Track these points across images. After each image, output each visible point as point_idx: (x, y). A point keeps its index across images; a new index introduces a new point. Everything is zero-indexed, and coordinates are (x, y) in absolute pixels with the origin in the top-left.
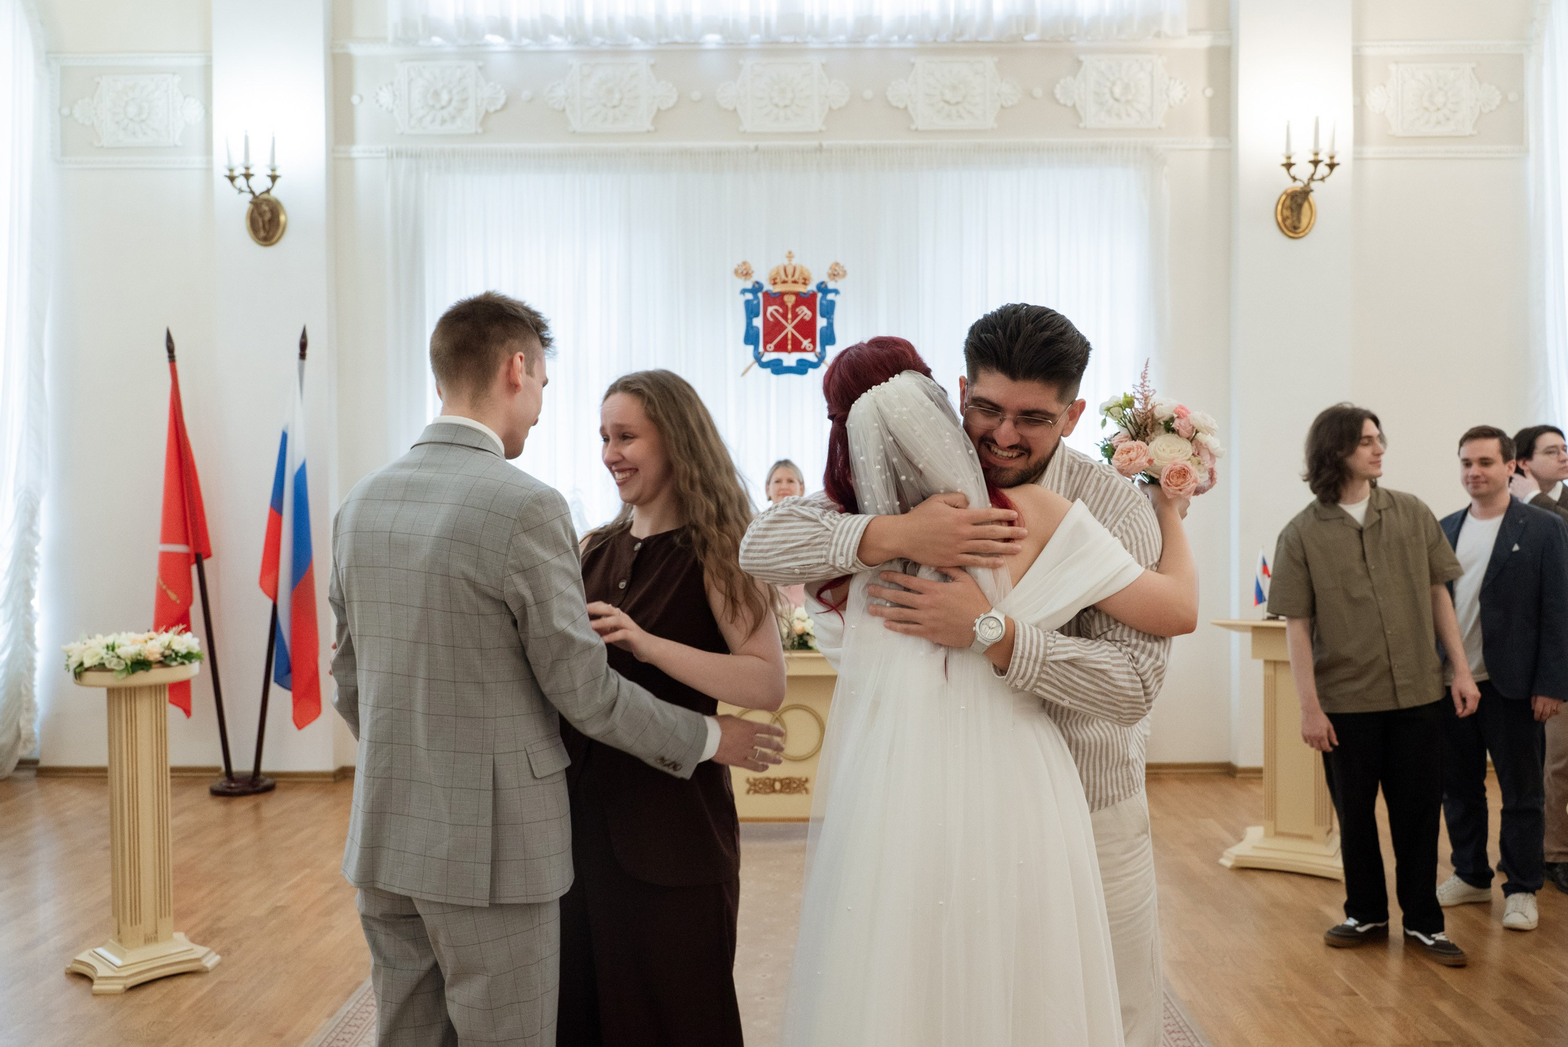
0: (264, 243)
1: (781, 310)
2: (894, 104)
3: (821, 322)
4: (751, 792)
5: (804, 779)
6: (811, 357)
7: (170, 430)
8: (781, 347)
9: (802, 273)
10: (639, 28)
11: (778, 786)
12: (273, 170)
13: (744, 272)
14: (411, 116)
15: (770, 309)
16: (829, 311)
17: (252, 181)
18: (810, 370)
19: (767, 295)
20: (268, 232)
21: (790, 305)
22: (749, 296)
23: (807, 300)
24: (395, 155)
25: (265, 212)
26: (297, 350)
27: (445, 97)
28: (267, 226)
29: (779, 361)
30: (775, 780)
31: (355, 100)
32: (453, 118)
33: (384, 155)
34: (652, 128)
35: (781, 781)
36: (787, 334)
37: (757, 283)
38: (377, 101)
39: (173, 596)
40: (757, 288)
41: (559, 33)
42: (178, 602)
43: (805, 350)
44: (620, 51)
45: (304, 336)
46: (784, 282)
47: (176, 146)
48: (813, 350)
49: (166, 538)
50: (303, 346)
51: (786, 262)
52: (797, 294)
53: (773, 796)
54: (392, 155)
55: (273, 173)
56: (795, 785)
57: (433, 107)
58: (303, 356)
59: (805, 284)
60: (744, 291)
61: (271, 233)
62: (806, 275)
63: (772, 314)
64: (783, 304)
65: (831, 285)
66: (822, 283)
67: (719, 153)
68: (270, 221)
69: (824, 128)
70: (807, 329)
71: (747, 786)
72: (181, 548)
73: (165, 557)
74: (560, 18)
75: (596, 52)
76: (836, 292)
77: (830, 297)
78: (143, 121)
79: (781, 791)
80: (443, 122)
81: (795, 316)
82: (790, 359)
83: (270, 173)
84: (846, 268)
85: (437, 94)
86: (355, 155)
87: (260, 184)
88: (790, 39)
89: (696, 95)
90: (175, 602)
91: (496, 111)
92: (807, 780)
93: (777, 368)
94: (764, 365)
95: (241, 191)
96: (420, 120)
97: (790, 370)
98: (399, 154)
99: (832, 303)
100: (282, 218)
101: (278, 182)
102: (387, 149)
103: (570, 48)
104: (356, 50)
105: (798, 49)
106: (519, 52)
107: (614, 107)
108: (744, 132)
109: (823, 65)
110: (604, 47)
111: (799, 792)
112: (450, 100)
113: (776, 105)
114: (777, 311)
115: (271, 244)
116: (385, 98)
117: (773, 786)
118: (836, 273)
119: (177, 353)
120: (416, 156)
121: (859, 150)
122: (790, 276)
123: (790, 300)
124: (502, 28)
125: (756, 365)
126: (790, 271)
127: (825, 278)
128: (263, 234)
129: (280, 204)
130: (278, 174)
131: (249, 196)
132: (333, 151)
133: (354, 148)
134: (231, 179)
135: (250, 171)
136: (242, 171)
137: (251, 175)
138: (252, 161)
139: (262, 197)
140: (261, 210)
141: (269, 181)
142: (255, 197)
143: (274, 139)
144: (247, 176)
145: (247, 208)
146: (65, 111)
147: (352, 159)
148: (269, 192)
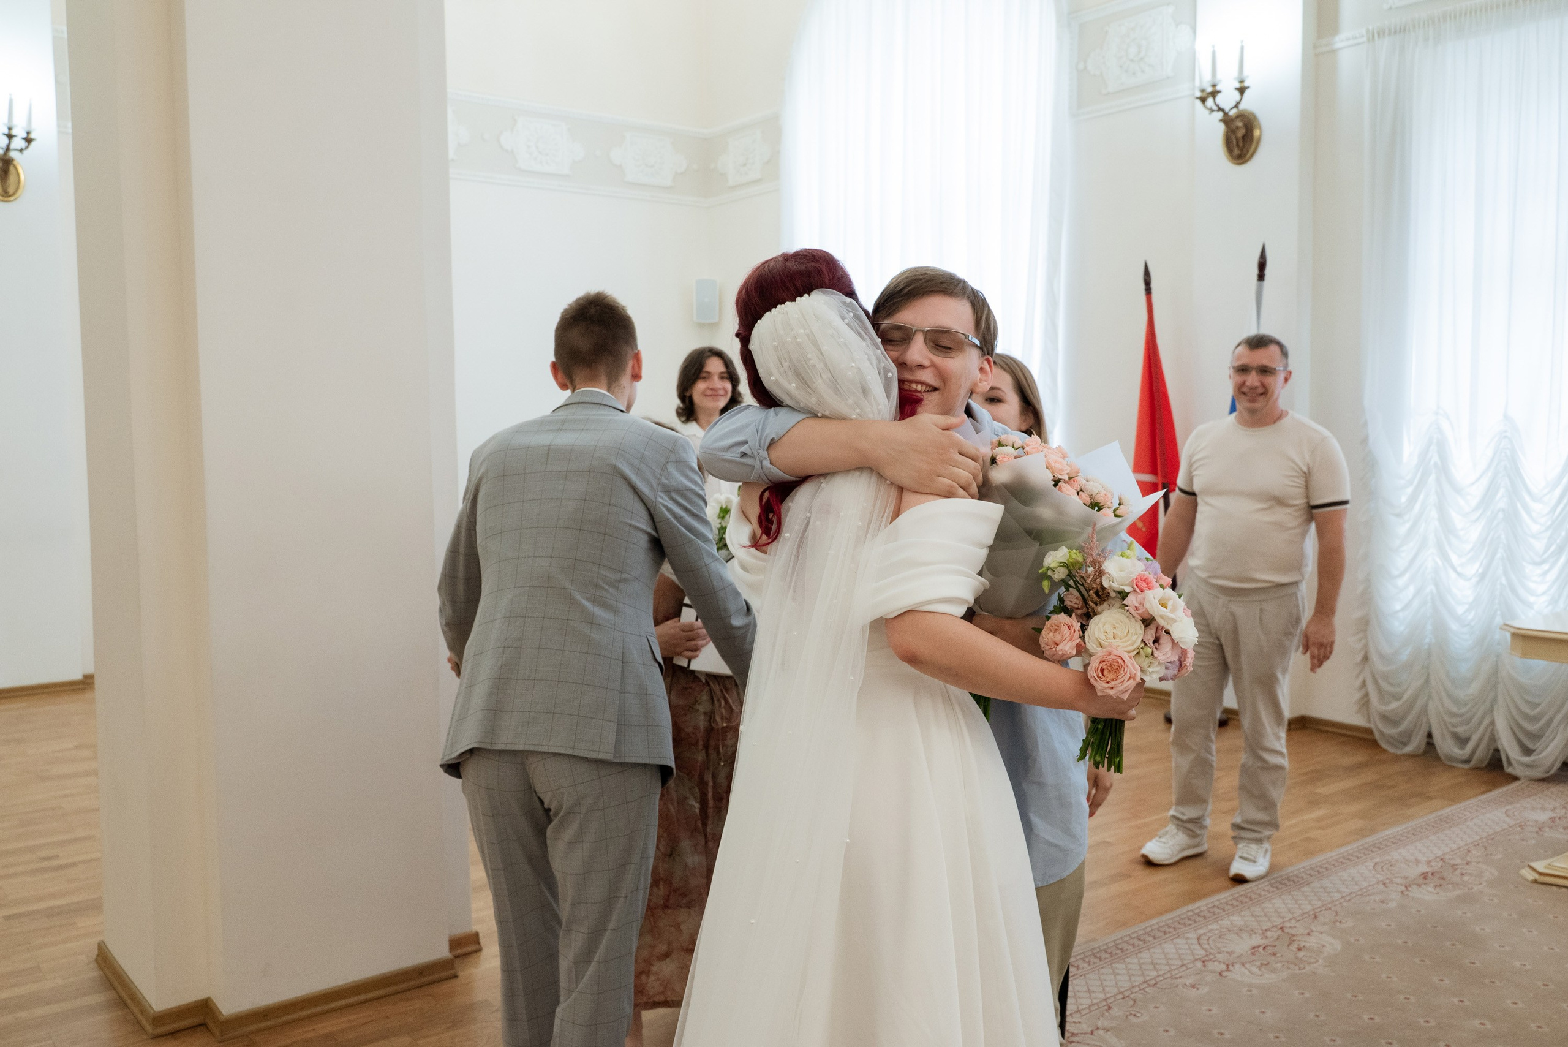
0: (1240, 161)
7: (1145, 359)
12: (1242, 82)
17: (1219, 98)
20: (1242, 150)
24: (1376, 35)
25: (1238, 128)
26: (1255, 272)
28: (1241, 144)
33: (1365, 39)
42: (1144, 529)
45: (1262, 254)
47: (1168, 78)
50: (1262, 266)
54: (1373, 36)
55: (1242, 85)
58: (1261, 277)
61: (1245, 150)
68: (1244, 137)
72: (1149, 477)
78: (1142, 59)
83: (1238, 85)
86: (1338, 45)
87: (1228, 99)
90: (1141, 530)
95: (1212, 110)
98: (1381, 33)
100: (1256, 133)
101: (1247, 93)
102: (1368, 31)
115: (1246, 162)
119: (1153, 285)
120: (1401, 30)
128: (1236, 152)
129: (1255, 117)
130: (1246, 84)
131: (1220, 115)
132: (1315, 47)
133: (1337, 38)
134: (1203, 100)
135: (1218, 88)
136: (1210, 89)
137: (1219, 92)
138: (1219, 76)
139: (1233, 113)
140: (1234, 127)
141: (1237, 94)
142: (1226, 114)
143: (1242, 48)
144: (1214, 94)
145: (1222, 127)
146: (1081, 66)
147: (1334, 51)
148: (1242, 107)
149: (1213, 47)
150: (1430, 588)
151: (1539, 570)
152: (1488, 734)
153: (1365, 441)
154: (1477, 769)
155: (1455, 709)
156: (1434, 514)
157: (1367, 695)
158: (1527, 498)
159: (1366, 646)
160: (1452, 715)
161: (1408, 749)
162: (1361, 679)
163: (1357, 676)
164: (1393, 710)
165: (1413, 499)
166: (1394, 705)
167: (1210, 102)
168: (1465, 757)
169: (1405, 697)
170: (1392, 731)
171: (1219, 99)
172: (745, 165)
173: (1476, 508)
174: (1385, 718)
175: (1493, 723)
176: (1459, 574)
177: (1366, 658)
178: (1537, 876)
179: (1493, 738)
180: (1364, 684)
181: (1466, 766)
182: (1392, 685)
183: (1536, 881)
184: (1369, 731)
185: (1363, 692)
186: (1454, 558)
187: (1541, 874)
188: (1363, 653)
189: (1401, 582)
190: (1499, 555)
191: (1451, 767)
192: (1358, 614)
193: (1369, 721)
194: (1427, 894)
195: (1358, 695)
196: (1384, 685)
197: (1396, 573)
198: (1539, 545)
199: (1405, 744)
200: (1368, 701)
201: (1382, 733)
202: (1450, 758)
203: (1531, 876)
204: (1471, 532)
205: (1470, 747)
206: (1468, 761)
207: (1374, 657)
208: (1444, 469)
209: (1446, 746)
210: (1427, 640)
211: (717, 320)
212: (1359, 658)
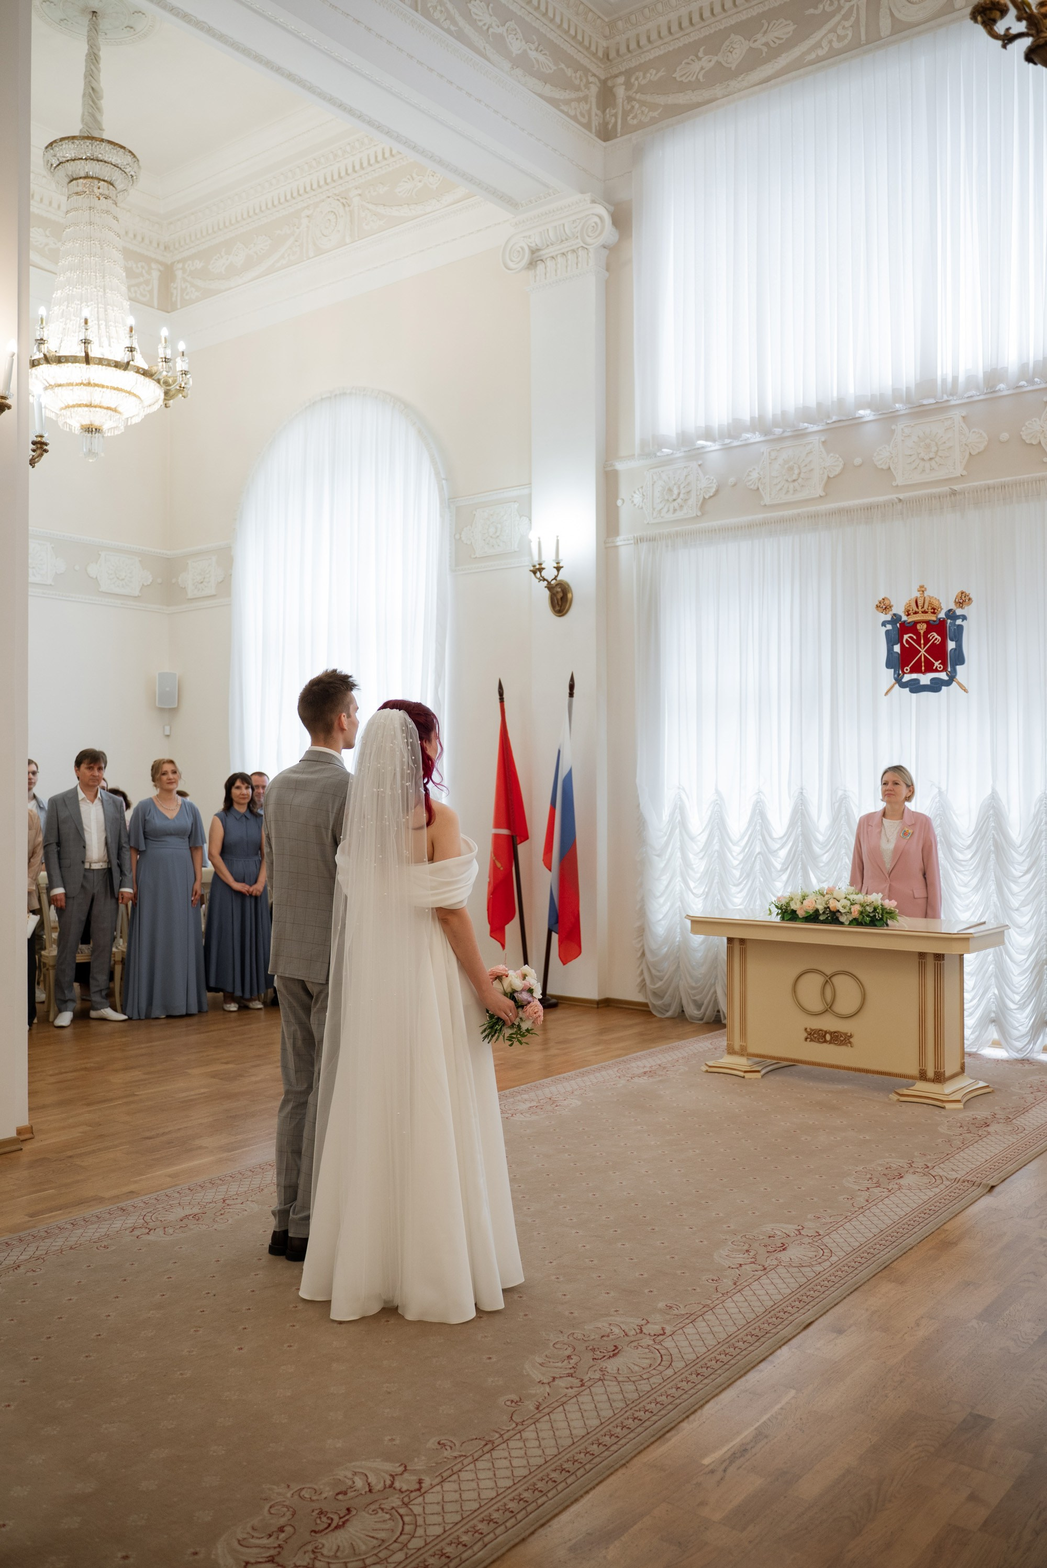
0: (561, 614)
1: (915, 637)
2: (1028, 442)
3: (951, 645)
4: (808, 1040)
5: (849, 1034)
6: (943, 676)
7: (500, 747)
8: (916, 669)
9: (930, 603)
10: (805, 415)
11: (828, 1037)
12: (558, 563)
13: (884, 606)
14: (654, 509)
15: (906, 637)
16: (958, 635)
18: (944, 688)
19: (903, 624)
20: (561, 607)
21: (922, 632)
22: (889, 627)
23: (939, 627)
25: (557, 592)
26: (568, 691)
27: (676, 492)
28: (560, 603)
29: (917, 681)
30: (826, 1032)
31: (619, 503)
32: (681, 507)
33: (632, 542)
34: (823, 494)
35: (831, 1033)
36: (921, 656)
37: (895, 615)
38: (633, 502)
39: (499, 865)
40: (896, 619)
41: (747, 430)
42: (502, 869)
43: (936, 671)
44: (799, 435)
45: (572, 679)
46: (916, 613)
47: (513, 553)
48: (945, 669)
49: (497, 825)
50: (572, 687)
51: (918, 594)
52: (927, 622)
53: (825, 1045)
54: (638, 541)
55: (558, 565)
56: (842, 1039)
57: (668, 500)
58: (571, 695)
59: (934, 613)
60: (884, 624)
61: (563, 607)
62: (936, 604)
63: (907, 641)
64: (917, 633)
65: (959, 612)
66: (950, 610)
67: (869, 508)
68: (562, 598)
69: (965, 473)
70: (939, 652)
71: (806, 1035)
72: (504, 832)
73: (496, 837)
74: (746, 417)
75: (781, 439)
76: (964, 618)
77: (959, 622)
78: (498, 537)
79: (830, 1042)
80: (675, 510)
81: (927, 641)
82: (925, 679)
83: (556, 565)
84: (971, 596)
85: (670, 490)
86: (619, 543)
87: (549, 573)
88: (932, 401)
89: (858, 461)
90: (500, 869)
91: (711, 497)
92: (851, 1036)
93: (915, 687)
94: (903, 685)
95: (541, 580)
96: (660, 511)
97: (925, 688)
98: (642, 539)
99: (960, 628)
100: (569, 596)
101: (562, 570)
102: (634, 537)
103: (762, 439)
104: (620, 466)
105: (941, 408)
106: (727, 449)
107: (794, 481)
108: (897, 486)
109: (963, 417)
110: (787, 434)
111: (845, 1044)
112: (679, 494)
113: (923, 459)
114: (910, 637)
115: (564, 615)
116: (637, 498)
117: (824, 1036)
118: (963, 600)
119: (505, 696)
120: (652, 539)
121: (989, 489)
122: (920, 608)
123: (922, 628)
124: (708, 435)
125: (897, 685)
126: (920, 603)
127: (952, 606)
128: (558, 608)
129: (568, 586)
130: (561, 565)
131: (546, 583)
132: (605, 543)
133: (618, 539)
134: (535, 573)
135: (543, 566)
136: (538, 567)
137: (543, 569)
138: (544, 558)
139: (553, 582)
140: (555, 592)
141: (555, 570)
142: (549, 583)
143: (558, 541)
144: (541, 570)
145: (547, 593)
146: (457, 536)
147: (617, 547)
148: (558, 578)
149: (539, 538)
150: (678, 904)
151: (738, 889)
152: (713, 999)
153: (638, 806)
154: (707, 1023)
155: (694, 984)
156: (679, 854)
157: (644, 980)
158: (730, 844)
159: (643, 946)
160: (693, 988)
161: (669, 1014)
162: (640, 969)
163: (639, 967)
164: (659, 987)
165: (667, 843)
166: (660, 984)
167: (538, 574)
168: (700, 1016)
169: (665, 979)
170: (658, 1003)
171: (544, 573)
172: (202, 582)
173: (701, 851)
174: (655, 994)
175: (715, 992)
176: (693, 894)
177: (643, 954)
178: (707, 1068)
179: (716, 1002)
180: (642, 973)
181: (701, 1022)
182: (659, 971)
183: (707, 1071)
184: (646, 1005)
185: (642, 978)
186: (692, 885)
187: (710, 1067)
188: (641, 952)
189: (661, 900)
190: (716, 881)
191: (692, 1023)
192: (638, 924)
193: (646, 998)
194: (643, 1081)
195: (639, 980)
196: (653, 971)
197: (658, 894)
198: (737, 873)
199: (667, 1011)
200: (645, 984)
201: (654, 1005)
202: (692, 1018)
203: (704, 1068)
204: (699, 866)
205: (702, 1010)
206: (702, 1019)
207: (647, 952)
208: (683, 824)
209: (691, 1011)
210: (678, 939)
211: (176, 706)
212: (639, 954)
